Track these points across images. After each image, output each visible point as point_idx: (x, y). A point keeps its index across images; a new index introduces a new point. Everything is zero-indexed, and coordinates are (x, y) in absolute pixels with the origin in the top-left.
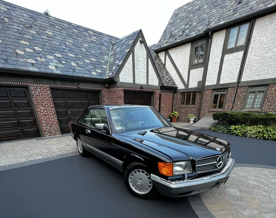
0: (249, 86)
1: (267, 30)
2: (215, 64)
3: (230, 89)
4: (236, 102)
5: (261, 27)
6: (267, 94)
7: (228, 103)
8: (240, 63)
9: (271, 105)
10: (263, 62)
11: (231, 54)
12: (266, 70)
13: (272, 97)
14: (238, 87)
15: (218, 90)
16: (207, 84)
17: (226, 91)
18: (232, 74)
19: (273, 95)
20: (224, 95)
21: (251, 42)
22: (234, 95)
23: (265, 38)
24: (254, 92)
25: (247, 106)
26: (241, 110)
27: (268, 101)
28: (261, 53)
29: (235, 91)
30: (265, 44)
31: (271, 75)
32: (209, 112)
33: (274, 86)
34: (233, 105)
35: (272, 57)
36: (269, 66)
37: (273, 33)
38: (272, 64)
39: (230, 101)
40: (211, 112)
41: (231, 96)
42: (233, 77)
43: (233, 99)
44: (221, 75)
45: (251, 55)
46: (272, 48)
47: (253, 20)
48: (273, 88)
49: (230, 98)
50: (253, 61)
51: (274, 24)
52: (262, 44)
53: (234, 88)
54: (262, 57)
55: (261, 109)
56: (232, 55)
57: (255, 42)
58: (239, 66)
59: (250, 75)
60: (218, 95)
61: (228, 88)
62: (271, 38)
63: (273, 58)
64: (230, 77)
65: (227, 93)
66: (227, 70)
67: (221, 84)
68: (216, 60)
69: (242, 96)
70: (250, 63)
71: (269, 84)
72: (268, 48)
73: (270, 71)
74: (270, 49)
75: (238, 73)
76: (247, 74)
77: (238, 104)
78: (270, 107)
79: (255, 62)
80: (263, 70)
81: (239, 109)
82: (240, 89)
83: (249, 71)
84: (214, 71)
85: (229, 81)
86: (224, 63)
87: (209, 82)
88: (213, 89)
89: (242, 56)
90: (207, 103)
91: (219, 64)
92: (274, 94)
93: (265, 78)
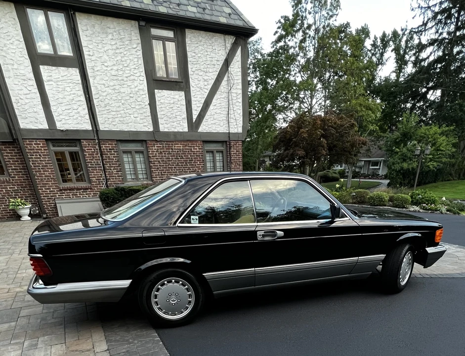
0: (117, 141)
1: (103, 42)
2: (24, 80)
3: (85, 143)
4: (108, 169)
5: (91, 32)
6: (150, 157)
7: (94, 170)
8: (82, 92)
9: (163, 175)
10: (123, 101)
11: (54, 68)
12: (132, 116)
13: (158, 161)
14: (98, 139)
15: (56, 142)
16: (24, 124)
17: (76, 146)
18: (76, 111)
19: (158, 159)
20: (76, 153)
21: (86, 57)
22: (97, 154)
23: (107, 58)
24: (130, 152)
25: (129, 177)
26: (123, 183)
27: (155, 168)
28: (112, 84)
29: (97, 147)
30: (111, 68)
31: (142, 125)
32: (61, 190)
33: (154, 144)
34: (105, 174)
35: (132, 95)
36: (134, 110)
37: (116, 53)
38: (137, 107)
39: (96, 167)
40: (65, 190)
41: (93, 157)
42: (80, 118)
43: (100, 162)
44: (52, 111)
45: (96, 81)
46: (125, 79)
47: (71, 12)
48: (153, 147)
49: (92, 160)
50: (105, 94)
51: (110, 37)
52: (107, 67)
53: (92, 141)
54: (116, 91)
55: (152, 180)
56: (57, 71)
57: (93, 58)
58: (83, 98)
59: (111, 120)
60: (62, 154)
61: (79, 140)
62: (116, 60)
63: (134, 98)
64: (75, 117)
65: (83, 151)
66: (60, 100)
67: (62, 129)
68: (22, 72)
69: (114, 157)
70: (100, 98)
71: (145, 141)
72: (120, 78)
73: (138, 119)
74: (123, 80)
75: (86, 111)
76: (105, 118)
77: (112, 172)
78: (163, 177)
79: (108, 97)
80: (128, 115)
81: (119, 181)
82: (104, 144)
83: (105, 112)
84: (28, 96)
85: (76, 126)
86: (45, 83)
87: (26, 121)
88: (46, 140)
89: (79, 78)
90: (46, 171)
91: (34, 83)
92: (158, 156)
93: (136, 130)
